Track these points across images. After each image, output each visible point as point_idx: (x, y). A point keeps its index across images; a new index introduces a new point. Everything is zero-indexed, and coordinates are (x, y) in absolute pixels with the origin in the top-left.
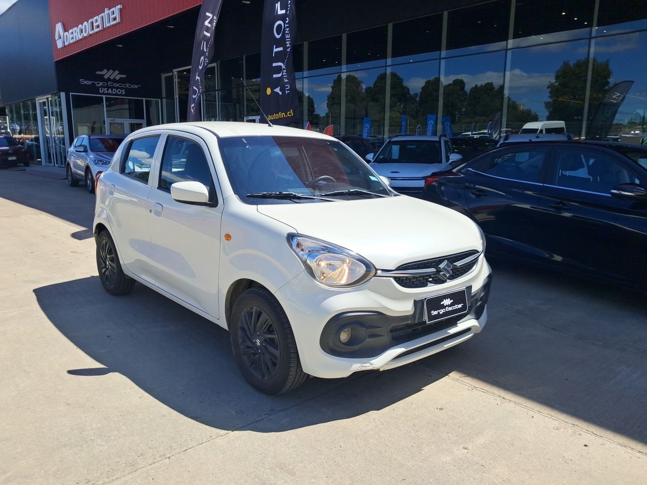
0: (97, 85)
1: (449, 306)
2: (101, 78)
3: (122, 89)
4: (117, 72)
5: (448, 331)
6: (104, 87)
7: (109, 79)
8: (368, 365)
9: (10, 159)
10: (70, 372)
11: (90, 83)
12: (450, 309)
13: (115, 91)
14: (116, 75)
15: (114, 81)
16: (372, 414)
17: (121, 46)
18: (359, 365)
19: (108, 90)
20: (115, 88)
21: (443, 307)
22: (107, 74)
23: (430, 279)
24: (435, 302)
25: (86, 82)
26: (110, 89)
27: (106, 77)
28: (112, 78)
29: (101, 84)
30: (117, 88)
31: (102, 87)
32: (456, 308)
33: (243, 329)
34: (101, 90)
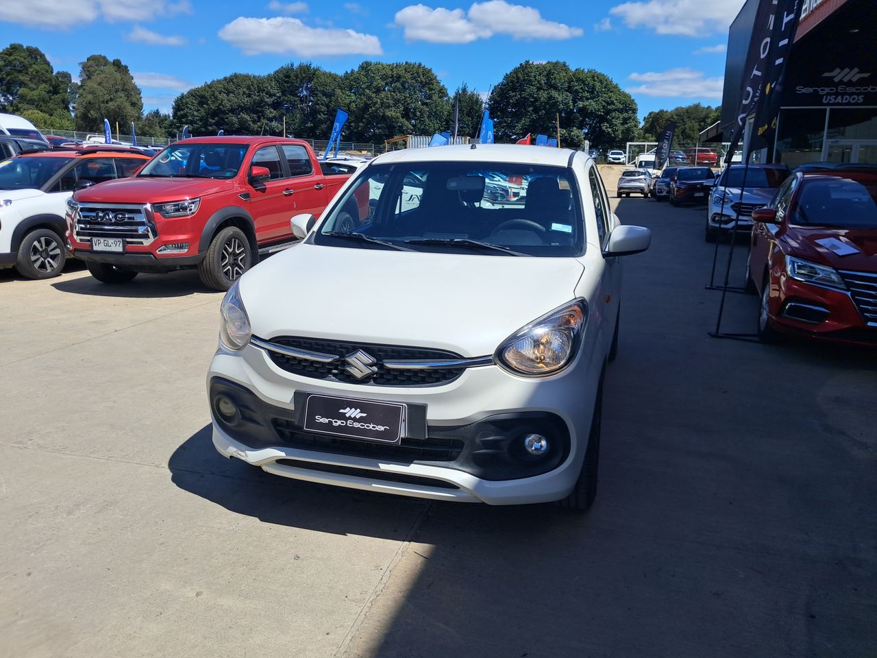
0: (821, 93)
1: (355, 419)
2: (829, 82)
3: (858, 94)
4: (856, 70)
5: (380, 464)
6: (831, 94)
7: (841, 82)
9: (697, 195)
11: (811, 90)
12: (357, 425)
13: (847, 99)
14: (854, 75)
15: (850, 83)
17: (857, 31)
18: (235, 449)
19: (835, 99)
20: (847, 94)
21: (343, 417)
22: (838, 75)
23: (334, 371)
25: (804, 91)
26: (840, 97)
27: (836, 80)
28: (846, 80)
29: (827, 90)
30: (851, 94)
31: (828, 94)
32: (371, 427)
34: (826, 100)
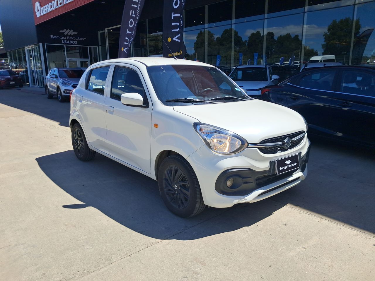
0: (61, 39)
1: (289, 164)
2: (63, 35)
3: (75, 41)
4: (72, 31)
5: (288, 179)
6: (65, 40)
7: (67, 35)
8: (243, 200)
9: (11, 83)
10: (64, 207)
11: (56, 37)
12: (290, 166)
13: (71, 42)
14: (71, 32)
15: (71, 36)
16: (245, 228)
17: (74, 15)
18: (238, 200)
19: (67, 42)
20: (71, 40)
21: (286, 165)
22: (66, 32)
23: (279, 149)
24: (281, 162)
25: (54, 37)
26: (68, 41)
27: (66, 34)
28: (69, 34)
29: (63, 38)
30: (72, 40)
31: (63, 40)
32: (293, 165)
33: (166, 180)
34: (63, 42)
